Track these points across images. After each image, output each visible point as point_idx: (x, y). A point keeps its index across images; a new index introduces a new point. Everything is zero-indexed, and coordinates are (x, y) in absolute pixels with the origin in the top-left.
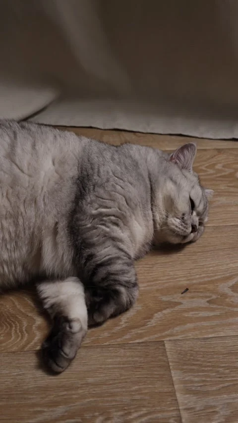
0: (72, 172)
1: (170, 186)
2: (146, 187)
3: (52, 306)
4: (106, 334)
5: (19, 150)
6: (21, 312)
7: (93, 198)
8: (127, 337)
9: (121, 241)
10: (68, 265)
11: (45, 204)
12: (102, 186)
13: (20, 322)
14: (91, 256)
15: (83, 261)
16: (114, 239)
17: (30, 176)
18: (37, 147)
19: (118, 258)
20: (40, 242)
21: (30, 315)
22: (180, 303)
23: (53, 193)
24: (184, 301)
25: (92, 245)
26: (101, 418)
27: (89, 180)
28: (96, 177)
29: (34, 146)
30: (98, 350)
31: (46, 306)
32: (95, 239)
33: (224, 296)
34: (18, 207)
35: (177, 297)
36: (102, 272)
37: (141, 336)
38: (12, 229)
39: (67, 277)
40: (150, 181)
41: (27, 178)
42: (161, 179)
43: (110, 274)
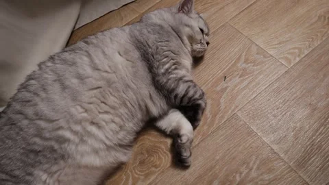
0: (136, 54)
1: (187, 29)
2: (176, 37)
3: (171, 131)
4: (205, 127)
5: (97, 61)
6: (156, 142)
7: (158, 63)
8: (217, 122)
9: (184, 76)
10: (165, 107)
11: (135, 84)
12: (157, 53)
13: (160, 148)
14: (176, 96)
15: (174, 100)
16: (181, 79)
17: (114, 72)
18: (107, 53)
19: (189, 87)
20: (146, 107)
21: (162, 140)
22: (228, 87)
23: (135, 74)
24: (229, 84)
25: (173, 90)
26: (238, 175)
27: (148, 54)
28: (150, 50)
29: (104, 52)
30: (209, 138)
31: (168, 133)
32: (173, 85)
33: (245, 70)
34: (122, 97)
35: (223, 84)
36: (186, 100)
37: (223, 117)
38: (126, 111)
39: (168, 111)
40: (175, 32)
41: (114, 75)
42: (181, 28)
43: (190, 98)
